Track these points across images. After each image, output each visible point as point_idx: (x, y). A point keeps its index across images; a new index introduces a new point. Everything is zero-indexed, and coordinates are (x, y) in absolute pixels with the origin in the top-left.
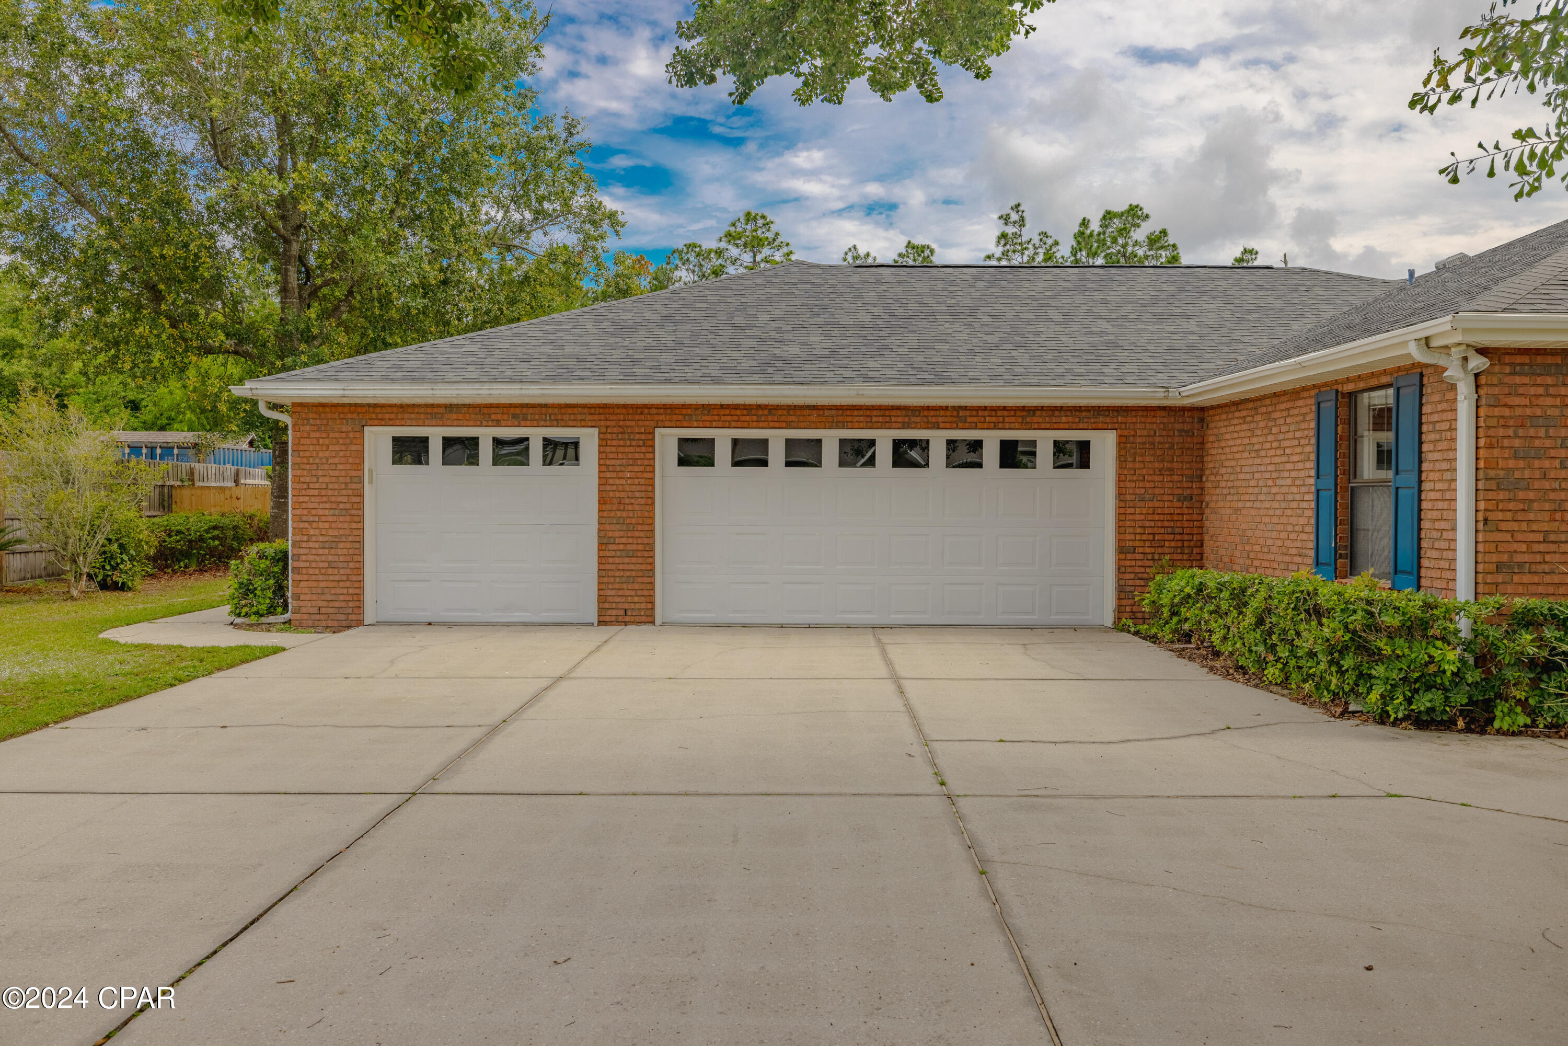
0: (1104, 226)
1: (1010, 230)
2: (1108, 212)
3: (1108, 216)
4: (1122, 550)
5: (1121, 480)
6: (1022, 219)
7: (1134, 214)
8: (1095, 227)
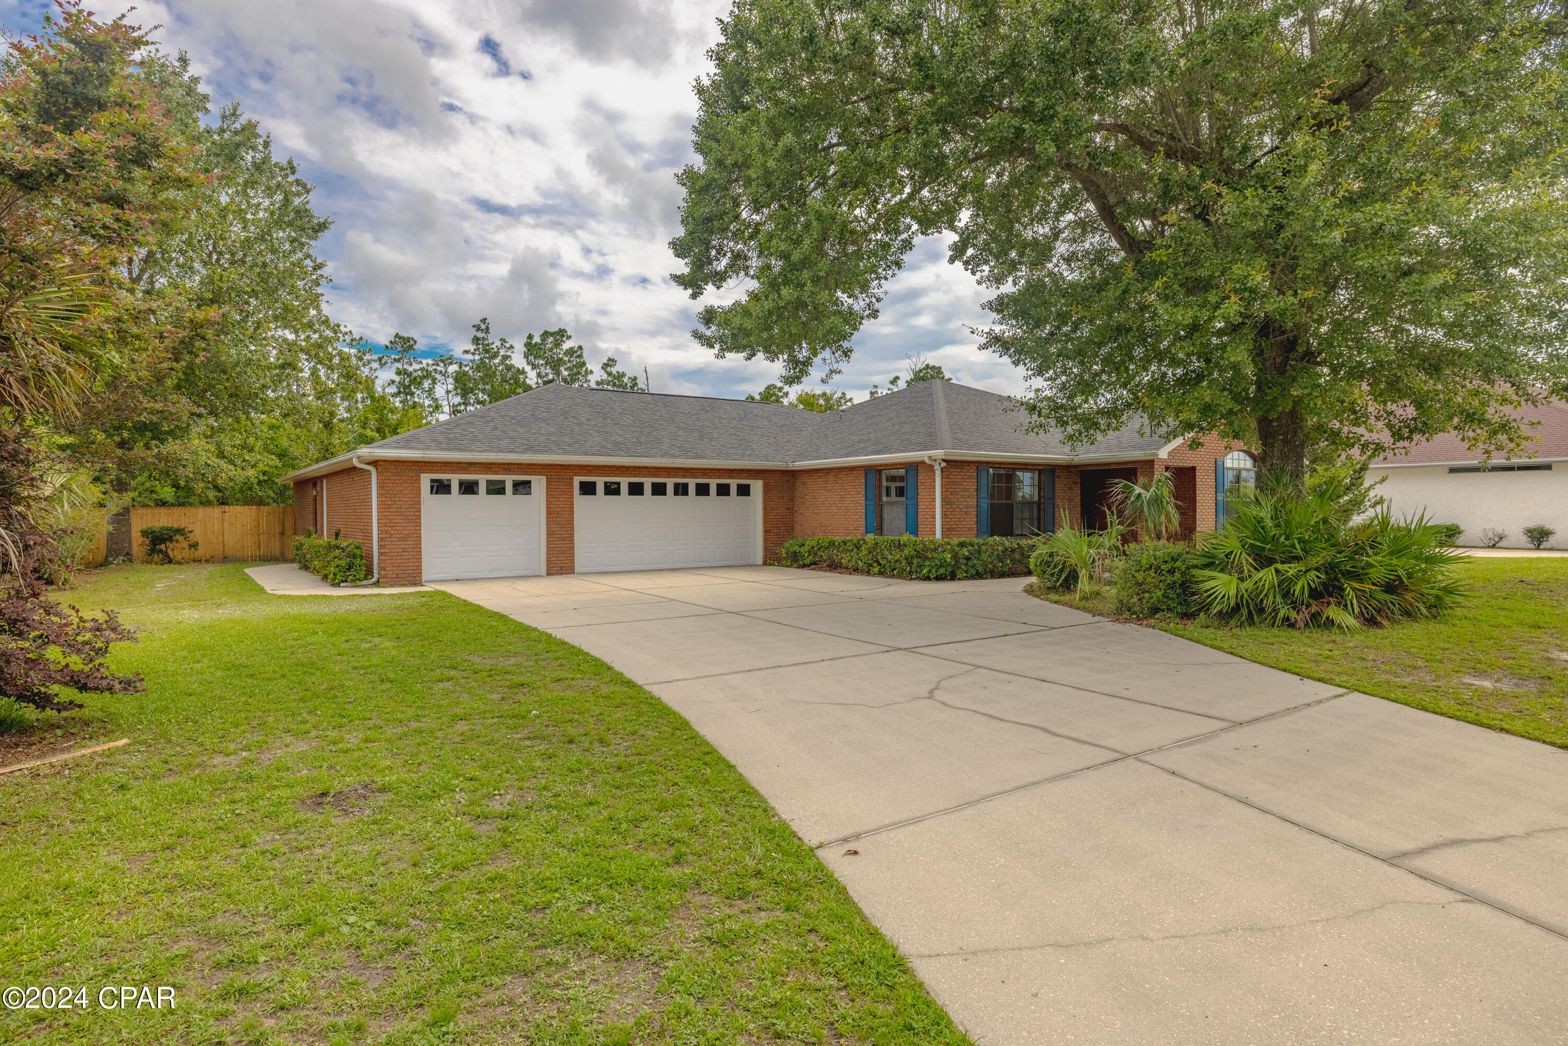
0: (543, 340)
1: (480, 335)
2: (546, 332)
3: (546, 335)
4: (766, 531)
5: (765, 501)
6: (487, 328)
7: (561, 334)
8: (537, 339)
